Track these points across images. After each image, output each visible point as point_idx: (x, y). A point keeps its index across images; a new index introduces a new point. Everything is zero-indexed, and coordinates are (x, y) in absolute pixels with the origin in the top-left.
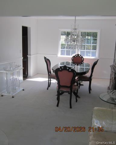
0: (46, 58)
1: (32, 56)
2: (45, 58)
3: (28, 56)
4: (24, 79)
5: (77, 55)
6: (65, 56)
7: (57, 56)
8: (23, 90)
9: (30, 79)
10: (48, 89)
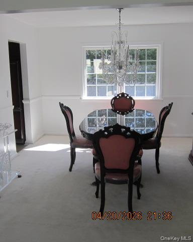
0: (63, 104)
1: (31, 102)
2: (61, 105)
3: (23, 102)
4: (18, 150)
5: (120, 95)
6: (97, 98)
7: (81, 98)
8: (19, 176)
9: (32, 147)
10: (70, 170)
